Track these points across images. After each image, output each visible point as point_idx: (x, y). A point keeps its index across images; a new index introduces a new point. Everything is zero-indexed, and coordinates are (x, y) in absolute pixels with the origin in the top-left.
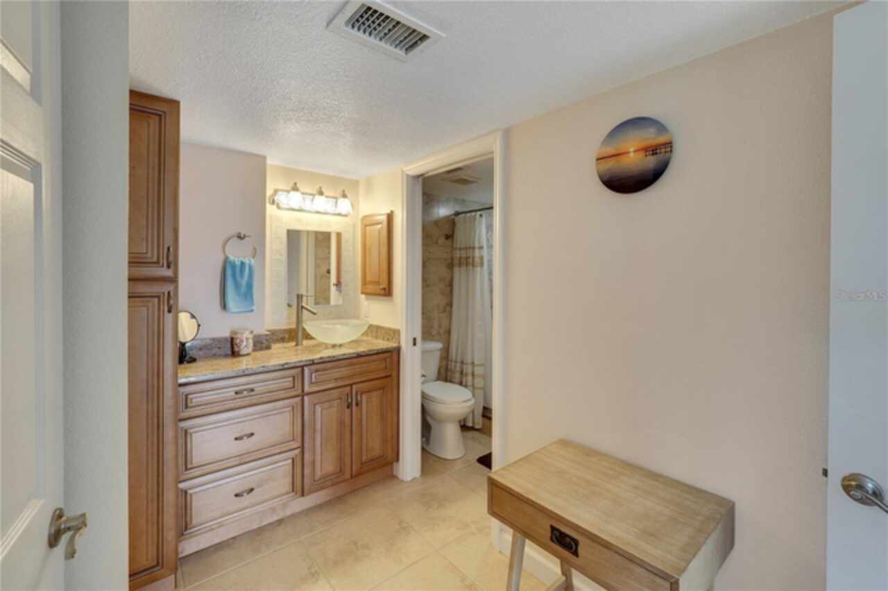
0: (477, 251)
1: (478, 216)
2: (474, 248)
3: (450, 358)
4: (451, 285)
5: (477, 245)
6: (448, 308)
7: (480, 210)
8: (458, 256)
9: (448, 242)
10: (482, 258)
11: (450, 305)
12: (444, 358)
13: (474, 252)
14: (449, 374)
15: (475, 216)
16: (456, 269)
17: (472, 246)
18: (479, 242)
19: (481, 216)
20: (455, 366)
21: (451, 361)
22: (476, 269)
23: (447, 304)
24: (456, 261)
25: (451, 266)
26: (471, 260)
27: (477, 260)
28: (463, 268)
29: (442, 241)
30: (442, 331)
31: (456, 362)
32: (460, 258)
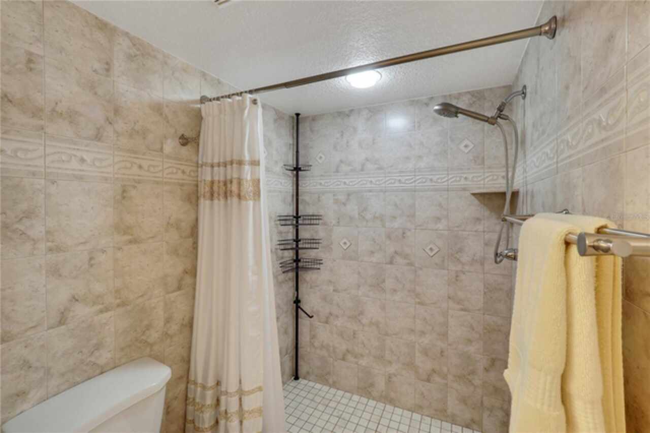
0: (247, 168)
1: (248, 102)
2: (240, 163)
3: (192, 378)
4: (194, 231)
5: (247, 157)
6: (188, 280)
7: (251, 92)
8: (209, 178)
9: (185, 151)
10: (257, 183)
11: (193, 272)
12: (181, 378)
13: (240, 170)
14: (190, 408)
15: (243, 101)
16: (205, 204)
17: (235, 158)
18: (251, 151)
19: (254, 102)
20: (203, 397)
21: (195, 383)
22: (243, 202)
23: (185, 272)
24: (204, 189)
25: (193, 198)
26: (234, 188)
27: (247, 187)
28: (219, 203)
29: (170, 146)
30: (174, 328)
31: (204, 387)
32: (212, 182)
